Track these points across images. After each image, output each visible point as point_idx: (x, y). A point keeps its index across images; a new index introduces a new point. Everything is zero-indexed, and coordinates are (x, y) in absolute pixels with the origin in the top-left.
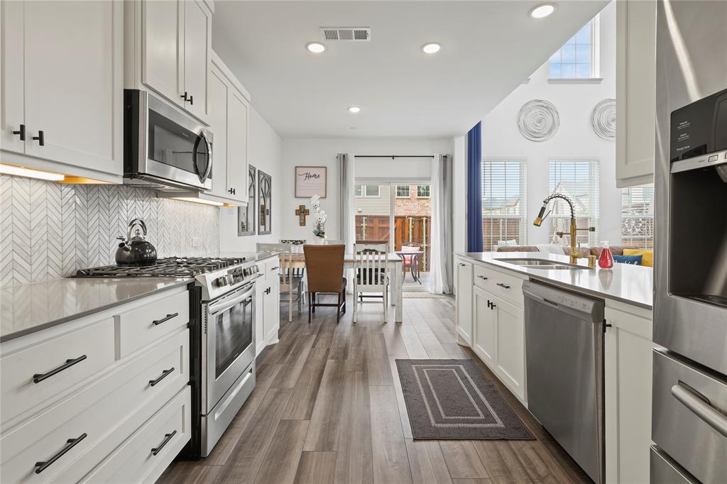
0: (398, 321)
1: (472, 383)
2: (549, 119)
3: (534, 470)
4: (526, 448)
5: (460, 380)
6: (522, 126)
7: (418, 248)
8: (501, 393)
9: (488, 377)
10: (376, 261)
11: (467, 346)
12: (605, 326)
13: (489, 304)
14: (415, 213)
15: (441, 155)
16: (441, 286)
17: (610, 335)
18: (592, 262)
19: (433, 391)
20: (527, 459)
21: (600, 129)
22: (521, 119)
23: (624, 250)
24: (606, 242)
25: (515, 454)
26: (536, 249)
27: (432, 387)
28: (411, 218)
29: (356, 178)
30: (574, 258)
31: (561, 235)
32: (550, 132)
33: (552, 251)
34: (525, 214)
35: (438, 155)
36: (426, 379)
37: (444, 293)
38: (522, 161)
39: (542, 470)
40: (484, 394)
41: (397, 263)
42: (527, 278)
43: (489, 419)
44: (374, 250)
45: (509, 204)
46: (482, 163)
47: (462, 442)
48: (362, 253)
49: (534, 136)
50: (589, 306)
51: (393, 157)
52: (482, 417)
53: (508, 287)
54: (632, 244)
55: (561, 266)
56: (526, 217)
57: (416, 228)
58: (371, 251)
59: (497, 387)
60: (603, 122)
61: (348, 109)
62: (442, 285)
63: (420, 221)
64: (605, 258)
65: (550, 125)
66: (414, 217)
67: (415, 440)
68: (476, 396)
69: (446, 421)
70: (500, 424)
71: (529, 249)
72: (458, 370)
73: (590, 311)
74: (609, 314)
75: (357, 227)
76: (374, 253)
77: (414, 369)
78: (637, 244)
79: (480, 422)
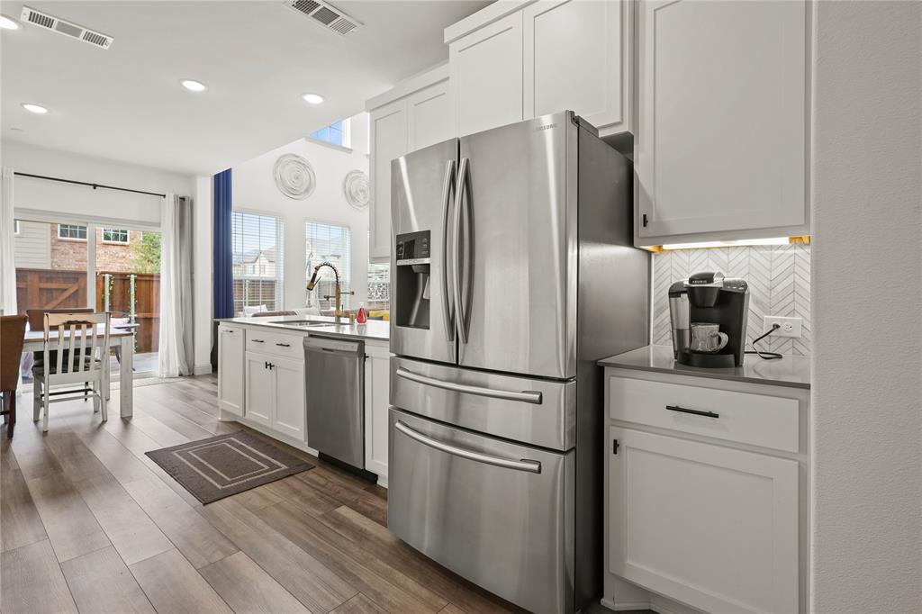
0: (125, 415)
1: (249, 448)
2: (306, 177)
3: (318, 484)
4: (310, 474)
5: (237, 450)
6: (278, 177)
7: (126, 320)
8: (279, 447)
9: (263, 439)
10: (88, 337)
11: (233, 420)
12: (365, 357)
13: (267, 365)
14: (116, 268)
15: (176, 196)
16: (176, 366)
17: (368, 364)
18: (352, 320)
19: (209, 465)
20: (311, 480)
21: (351, 197)
22: (279, 170)
23: (371, 312)
24: (361, 303)
25: (302, 481)
26: (294, 313)
27: (206, 463)
28: (107, 276)
29: (15, 208)
30: (339, 317)
31: (328, 298)
32: (307, 191)
33: (309, 313)
34: (282, 277)
35: (172, 195)
36: (195, 459)
37: (181, 375)
38: (279, 218)
39: (322, 482)
40: (263, 452)
41: (123, 338)
42: (306, 334)
43: (273, 466)
44: (84, 322)
45: (247, 261)
46: (233, 213)
47: (254, 490)
48: (62, 328)
49: (292, 193)
50: (354, 347)
51: (95, 186)
52: (266, 467)
53: (288, 346)
54: (375, 306)
55: (329, 324)
56: (282, 280)
57: (118, 290)
58: (78, 325)
59: (274, 444)
60: (353, 191)
61: (22, 104)
62: (178, 365)
63: (124, 280)
64: (361, 316)
65: (308, 183)
66: (113, 274)
67: (204, 505)
68: (256, 456)
69: (233, 482)
70: (284, 467)
71: (287, 314)
72: (231, 443)
73: (356, 350)
74: (368, 350)
75: (18, 288)
76: (84, 326)
77: (176, 454)
78: (379, 306)
79: (267, 471)
